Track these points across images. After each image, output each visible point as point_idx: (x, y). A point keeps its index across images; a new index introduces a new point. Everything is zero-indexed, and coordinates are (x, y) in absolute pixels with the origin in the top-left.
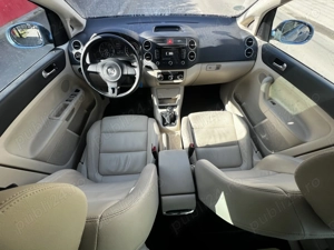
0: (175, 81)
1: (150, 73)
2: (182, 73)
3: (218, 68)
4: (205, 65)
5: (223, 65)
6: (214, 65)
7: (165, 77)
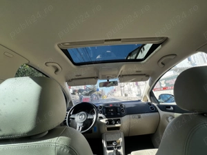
0: (116, 125)
1: (102, 121)
2: (119, 120)
3: (139, 117)
4: (131, 116)
5: (142, 115)
6: (136, 116)
7: (110, 122)
